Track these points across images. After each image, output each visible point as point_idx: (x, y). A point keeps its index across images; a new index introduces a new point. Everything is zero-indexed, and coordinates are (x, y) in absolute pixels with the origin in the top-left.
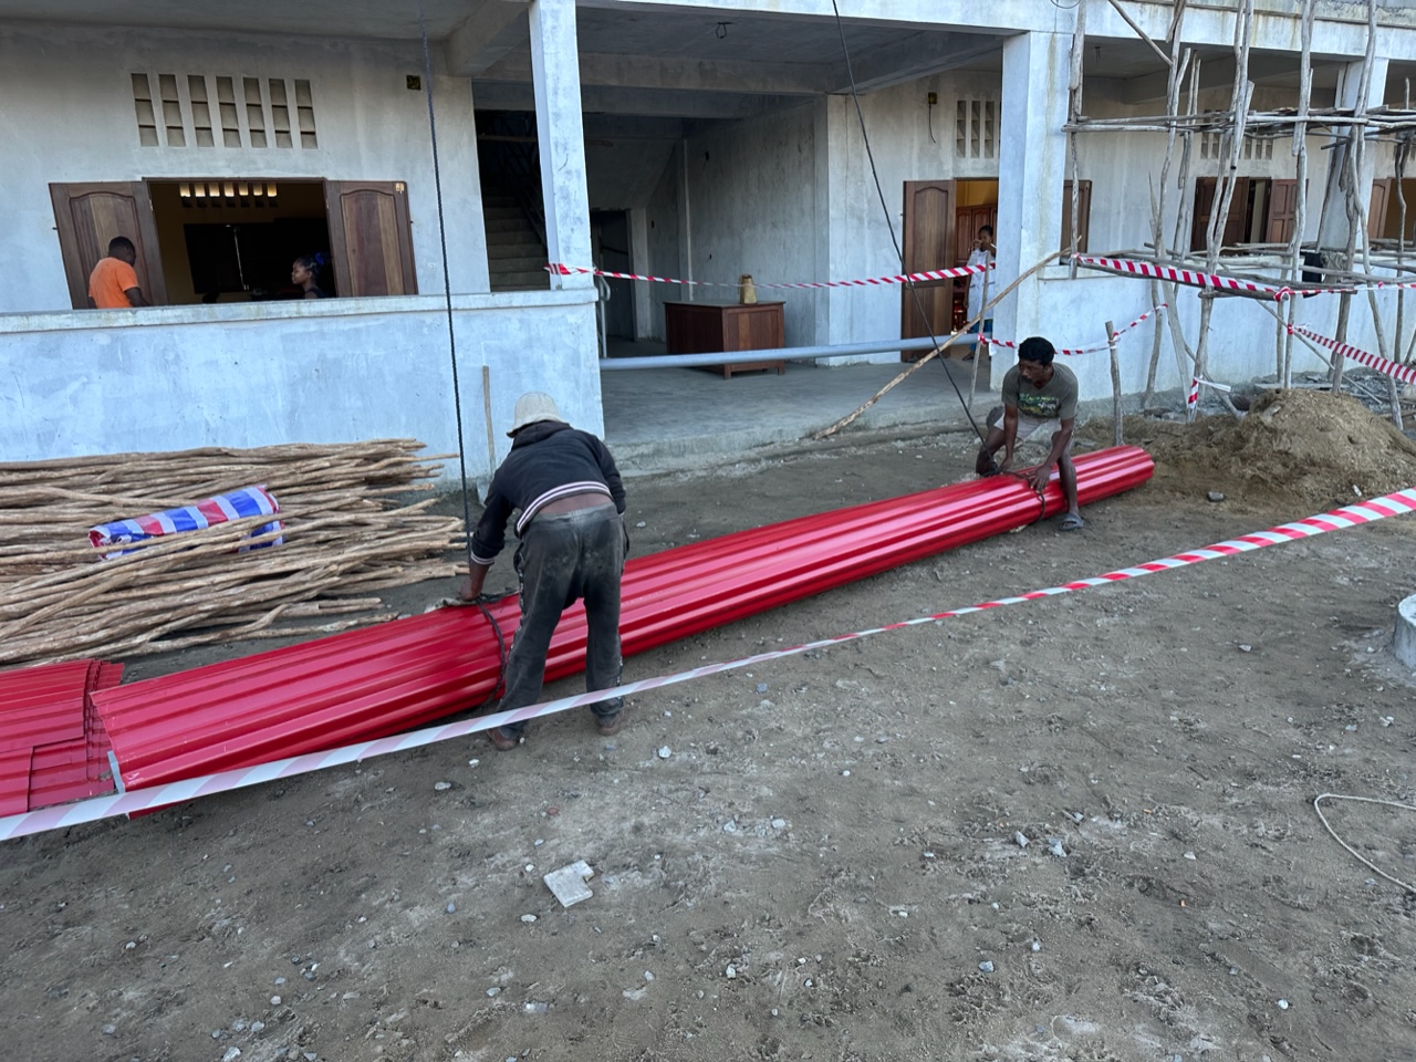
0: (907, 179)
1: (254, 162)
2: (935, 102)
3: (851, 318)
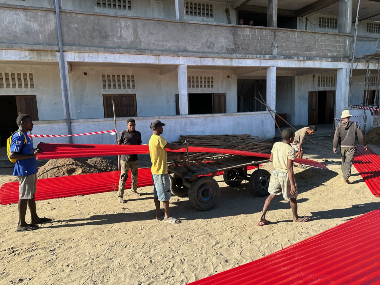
0: (309, 91)
1: (204, 90)
2: (314, 77)
3: (299, 117)
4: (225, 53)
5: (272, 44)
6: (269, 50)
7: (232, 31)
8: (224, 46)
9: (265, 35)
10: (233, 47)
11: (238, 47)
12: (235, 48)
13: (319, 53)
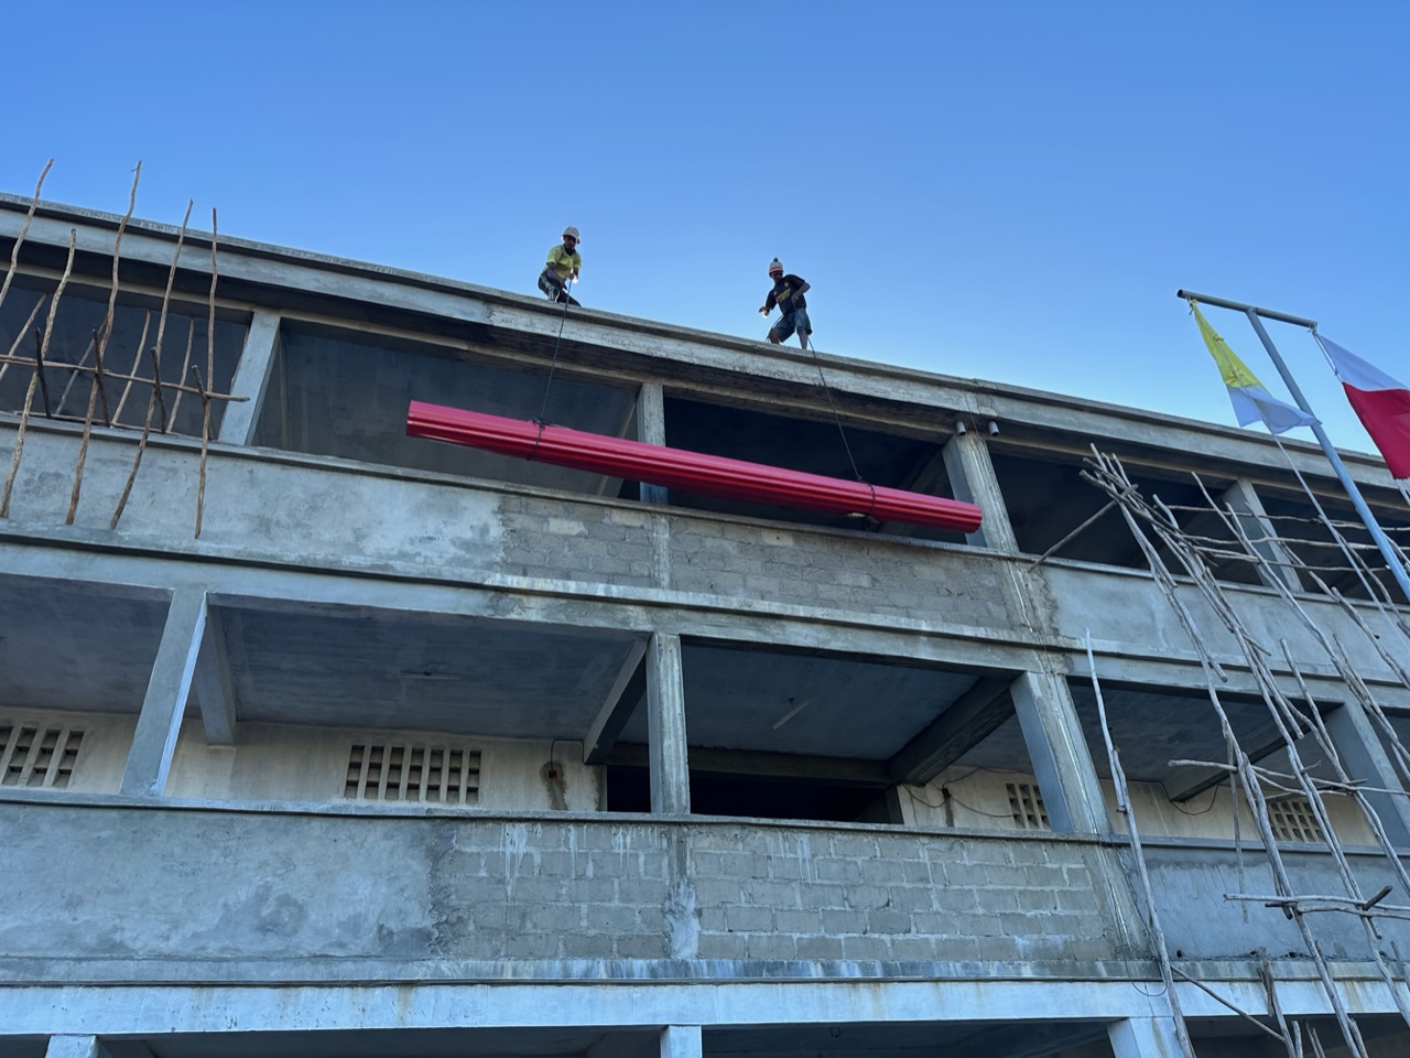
4: (366, 957)
5: (669, 897)
6: (647, 932)
7: (423, 838)
8: (365, 920)
9: (622, 851)
10: (420, 919)
11: (453, 918)
12: (437, 925)
13: (957, 936)
